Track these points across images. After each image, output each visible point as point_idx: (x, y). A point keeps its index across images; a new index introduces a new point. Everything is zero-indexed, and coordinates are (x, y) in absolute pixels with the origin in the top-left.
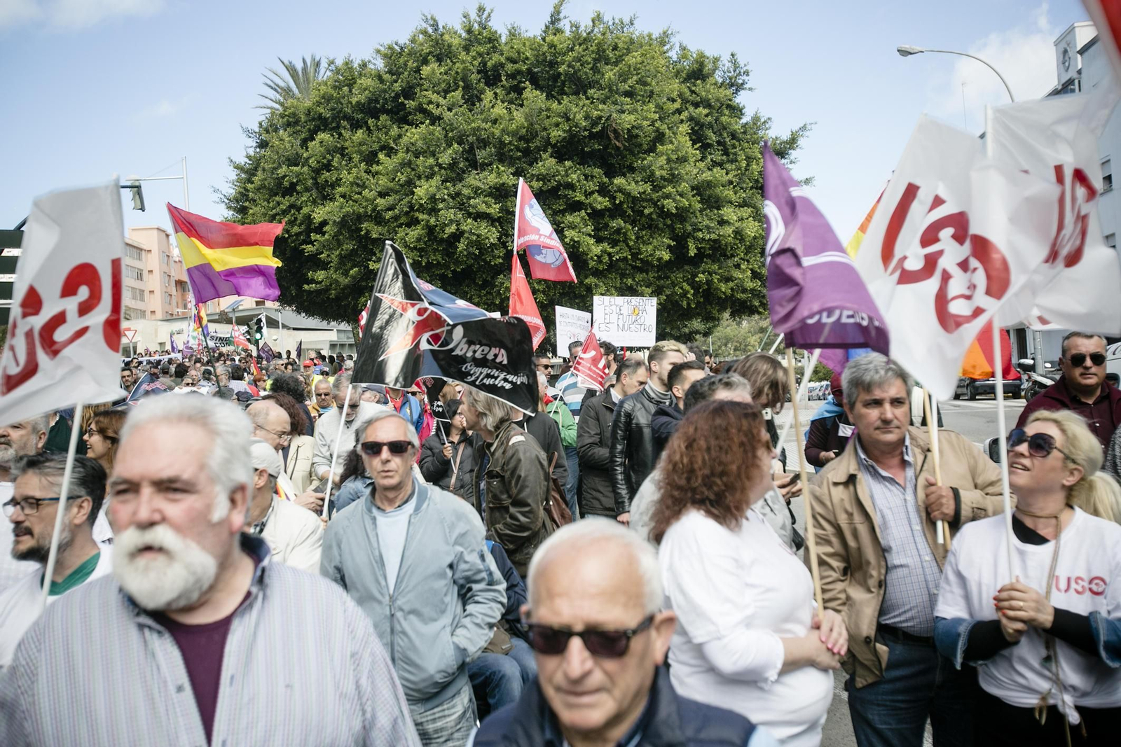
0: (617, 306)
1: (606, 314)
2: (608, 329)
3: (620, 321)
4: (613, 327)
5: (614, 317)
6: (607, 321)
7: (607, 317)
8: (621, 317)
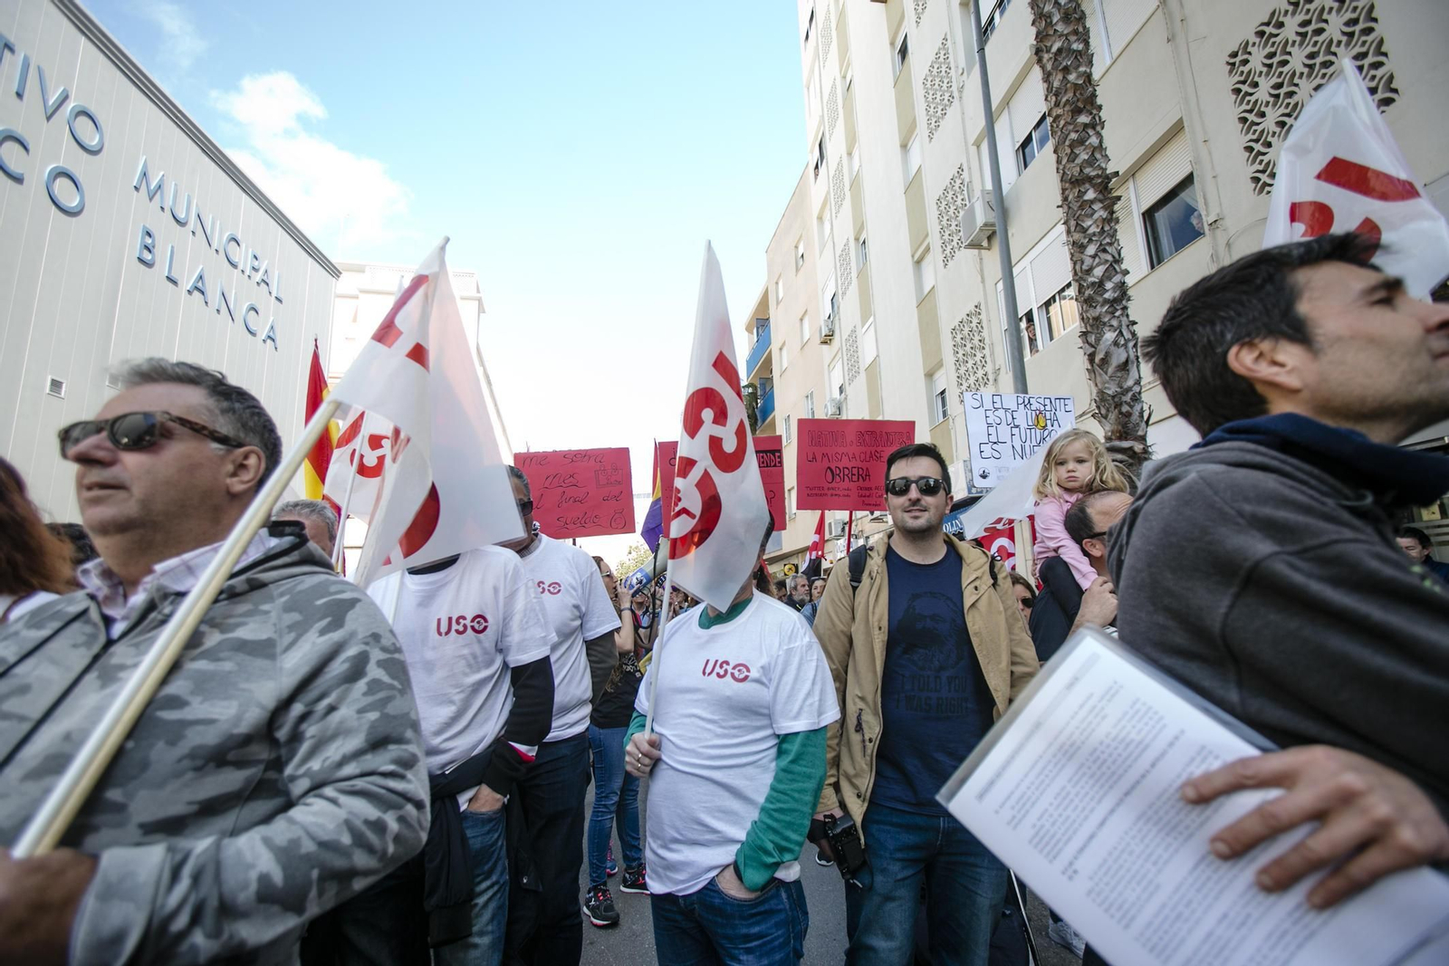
0: (1006, 410)
1: (990, 425)
2: (997, 455)
3: (1016, 438)
4: (1005, 450)
5: (1004, 433)
6: (993, 439)
7: (992, 430)
8: (1015, 431)
